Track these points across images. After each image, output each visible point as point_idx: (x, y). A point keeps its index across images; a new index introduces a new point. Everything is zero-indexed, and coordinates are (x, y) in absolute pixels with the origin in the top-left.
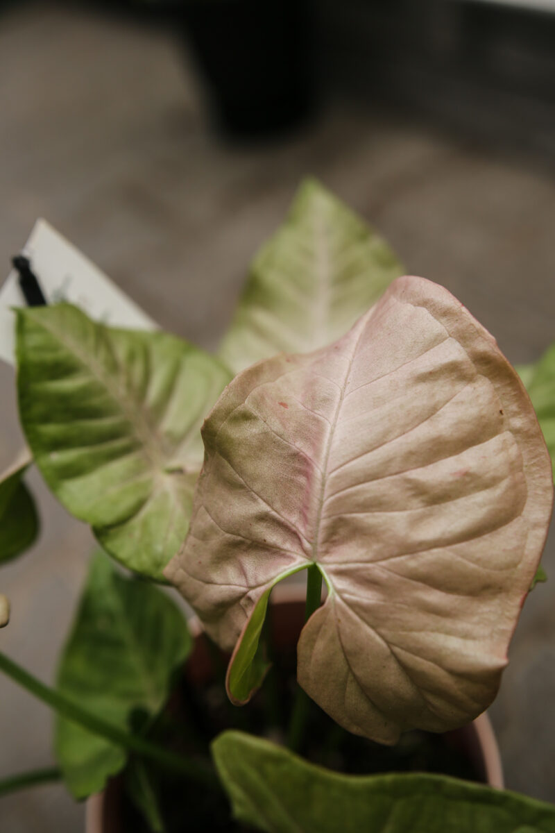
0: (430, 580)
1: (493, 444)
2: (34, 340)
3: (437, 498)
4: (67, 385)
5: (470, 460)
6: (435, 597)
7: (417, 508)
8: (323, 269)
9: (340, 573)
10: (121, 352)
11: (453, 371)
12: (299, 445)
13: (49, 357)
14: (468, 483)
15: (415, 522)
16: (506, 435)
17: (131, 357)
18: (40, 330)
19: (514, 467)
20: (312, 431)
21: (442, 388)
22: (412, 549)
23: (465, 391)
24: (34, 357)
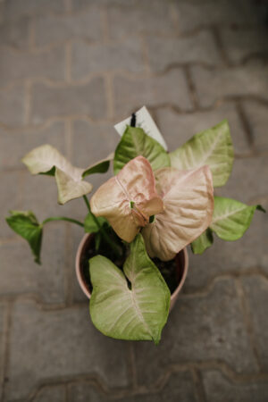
0: (173, 230)
1: (201, 212)
2: (128, 136)
3: (184, 216)
4: (129, 149)
5: (195, 212)
6: (172, 234)
7: (179, 216)
8: (213, 147)
9: (158, 220)
10: (147, 144)
11: (202, 193)
12: (164, 190)
13: (128, 141)
14: (191, 216)
15: (177, 218)
16: (205, 211)
17: (148, 147)
18: (130, 134)
19: (203, 218)
20: (168, 188)
21: (197, 195)
22: (173, 222)
23: (202, 198)
24: (126, 140)
